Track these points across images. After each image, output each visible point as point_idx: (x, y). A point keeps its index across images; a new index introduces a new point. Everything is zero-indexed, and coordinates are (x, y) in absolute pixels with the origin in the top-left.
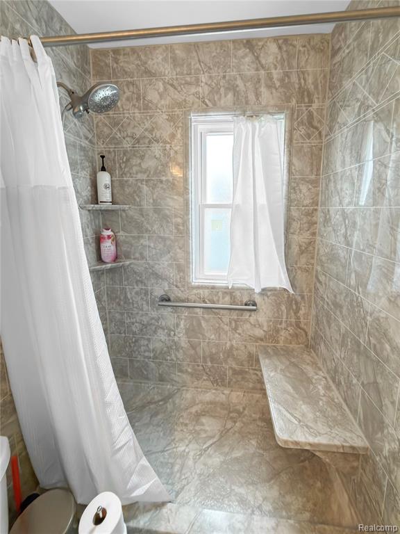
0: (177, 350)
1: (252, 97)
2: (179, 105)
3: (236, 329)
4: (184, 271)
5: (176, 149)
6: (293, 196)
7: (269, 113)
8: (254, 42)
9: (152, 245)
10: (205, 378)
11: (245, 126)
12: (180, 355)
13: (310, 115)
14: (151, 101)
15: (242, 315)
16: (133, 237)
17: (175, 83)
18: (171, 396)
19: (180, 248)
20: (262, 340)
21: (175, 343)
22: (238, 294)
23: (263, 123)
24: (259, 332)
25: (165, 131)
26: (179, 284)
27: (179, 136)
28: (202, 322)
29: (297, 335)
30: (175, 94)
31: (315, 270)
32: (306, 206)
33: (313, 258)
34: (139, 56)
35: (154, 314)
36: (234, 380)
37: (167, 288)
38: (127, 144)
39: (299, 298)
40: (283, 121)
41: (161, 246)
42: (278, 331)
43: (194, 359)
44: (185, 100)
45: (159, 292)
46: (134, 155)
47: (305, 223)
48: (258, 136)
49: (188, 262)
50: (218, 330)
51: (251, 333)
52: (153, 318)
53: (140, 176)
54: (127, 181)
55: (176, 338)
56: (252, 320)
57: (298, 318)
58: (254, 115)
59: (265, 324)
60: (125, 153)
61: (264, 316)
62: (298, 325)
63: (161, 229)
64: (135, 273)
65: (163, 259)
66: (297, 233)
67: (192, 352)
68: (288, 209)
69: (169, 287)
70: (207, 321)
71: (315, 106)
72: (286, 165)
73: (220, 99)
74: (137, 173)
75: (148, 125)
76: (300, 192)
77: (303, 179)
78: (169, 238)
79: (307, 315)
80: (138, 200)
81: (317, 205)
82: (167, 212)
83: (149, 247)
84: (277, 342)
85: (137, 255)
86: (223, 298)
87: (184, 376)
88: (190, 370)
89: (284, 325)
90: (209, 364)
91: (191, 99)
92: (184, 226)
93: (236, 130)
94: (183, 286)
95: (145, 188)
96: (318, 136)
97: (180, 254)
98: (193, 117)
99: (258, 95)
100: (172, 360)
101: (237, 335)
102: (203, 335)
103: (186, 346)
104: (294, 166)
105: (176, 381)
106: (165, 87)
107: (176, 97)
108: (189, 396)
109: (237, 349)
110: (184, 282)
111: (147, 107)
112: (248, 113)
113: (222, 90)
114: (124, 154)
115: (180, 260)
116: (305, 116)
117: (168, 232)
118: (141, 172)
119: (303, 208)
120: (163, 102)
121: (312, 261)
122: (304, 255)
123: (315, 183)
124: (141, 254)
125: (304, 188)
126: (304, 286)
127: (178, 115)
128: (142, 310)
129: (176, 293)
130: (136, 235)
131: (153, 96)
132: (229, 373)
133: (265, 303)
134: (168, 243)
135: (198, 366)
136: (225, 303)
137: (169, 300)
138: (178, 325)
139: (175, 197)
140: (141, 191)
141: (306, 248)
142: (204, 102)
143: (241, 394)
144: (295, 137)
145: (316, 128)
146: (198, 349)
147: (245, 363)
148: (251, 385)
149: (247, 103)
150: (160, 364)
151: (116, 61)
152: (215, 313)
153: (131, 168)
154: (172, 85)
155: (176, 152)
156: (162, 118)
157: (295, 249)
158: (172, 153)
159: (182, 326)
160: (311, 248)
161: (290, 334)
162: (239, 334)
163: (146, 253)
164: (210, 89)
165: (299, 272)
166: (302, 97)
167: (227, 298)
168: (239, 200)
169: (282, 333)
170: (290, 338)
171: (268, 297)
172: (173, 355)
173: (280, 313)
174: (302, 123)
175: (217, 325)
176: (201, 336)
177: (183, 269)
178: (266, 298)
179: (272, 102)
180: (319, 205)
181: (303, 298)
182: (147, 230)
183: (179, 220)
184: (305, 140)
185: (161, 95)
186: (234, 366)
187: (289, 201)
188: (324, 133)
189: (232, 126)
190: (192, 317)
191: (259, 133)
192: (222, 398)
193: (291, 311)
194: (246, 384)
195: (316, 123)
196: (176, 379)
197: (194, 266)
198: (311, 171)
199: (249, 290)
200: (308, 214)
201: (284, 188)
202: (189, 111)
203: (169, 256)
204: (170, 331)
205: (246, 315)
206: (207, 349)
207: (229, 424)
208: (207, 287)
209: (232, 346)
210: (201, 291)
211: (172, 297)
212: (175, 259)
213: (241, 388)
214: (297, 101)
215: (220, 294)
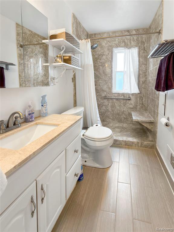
0: (108, 112)
1: (129, 44)
2: (110, 46)
3: (125, 105)
4: (110, 89)
7: (133, 47)
8: (130, 31)
9: (102, 82)
10: (116, 120)
11: (127, 50)
12: (109, 113)
13: (144, 48)
14: (103, 46)
15: (126, 101)
16: (97, 80)
17: (110, 41)
18: (106, 125)
19: (110, 83)
20: (132, 108)
21: (108, 110)
22: (125, 95)
23: (132, 50)
24: (131, 106)
25: (107, 52)
26: (109, 93)
27: (110, 54)
28: (115, 104)
29: (142, 107)
31: (147, 88)
34: (101, 35)
36: (124, 121)
38: (97, 56)
39: (143, 96)
40: (137, 49)
41: (105, 82)
42: (137, 106)
43: (113, 115)
45: (103, 95)
46: (98, 59)
47: (144, 75)
49: (112, 86)
50: (120, 106)
51: (129, 106)
52: (102, 103)
53: (100, 64)
55: (108, 108)
56: (129, 102)
57: (143, 102)
58: (130, 48)
59: (133, 104)
61: (133, 101)
62: (142, 104)
63: (105, 78)
66: (142, 78)
67: (112, 112)
68: (139, 72)
69: (106, 94)
70: (117, 103)
71: (145, 45)
72: (138, 60)
73: (121, 44)
75: (102, 51)
77: (143, 64)
78: (107, 80)
79: (145, 101)
80: (99, 70)
82: (107, 73)
83: (101, 83)
84: (137, 109)
85: (98, 85)
87: (110, 120)
88: (112, 118)
89: (138, 104)
90: (117, 116)
91: (113, 45)
92: (111, 77)
94: (110, 93)
95: (101, 67)
98: (114, 49)
99: (130, 43)
100: (107, 115)
101: (125, 107)
102: (116, 107)
104: (140, 60)
106: (107, 42)
107: (109, 44)
108: (111, 125)
109: (125, 111)
111: (102, 47)
112: (128, 47)
113: (121, 42)
115: (110, 86)
119: (143, 71)
120: (106, 46)
121: (146, 86)
122: (144, 84)
123: (146, 64)
124: (99, 85)
125: (143, 66)
126: (144, 92)
127: (110, 49)
129: (109, 95)
130: (98, 79)
131: (104, 44)
132: (123, 119)
133: (133, 98)
134: (107, 81)
137: (106, 97)
138: (108, 105)
142: (117, 45)
143: (126, 124)
144: (140, 53)
145: (146, 51)
146: (114, 111)
147: (127, 116)
148: (129, 122)
149: (128, 45)
150: (103, 116)
151: (95, 36)
152: (119, 101)
153: (97, 62)
154: (109, 41)
155: (109, 58)
156: (106, 50)
157: (141, 82)
158: (108, 58)
159: (110, 105)
160: (145, 82)
161: (140, 107)
163: (101, 84)
164: (118, 42)
165: (142, 89)
166: (142, 43)
167: (123, 96)
168: (126, 70)
169: (138, 106)
173: (137, 100)
174: (142, 49)
175: (120, 104)
177: (110, 88)
178: (133, 96)
179: (134, 45)
180: (147, 70)
181: (144, 96)
182: (101, 78)
183: (110, 75)
184: (143, 54)
185: (106, 44)
186: (124, 117)
187: (139, 69)
188: (148, 52)
189: (124, 51)
190: (112, 102)
191: (131, 52)
192: (121, 125)
193: (141, 100)
195: (146, 49)
196: (108, 120)
197: (113, 88)
198: (145, 61)
199: (128, 94)
200: (144, 73)
201: (138, 66)
202: (113, 48)
203: (106, 85)
204: (106, 106)
205: (128, 101)
206: (117, 112)
207: (123, 130)
208: (117, 93)
209: (124, 111)
210: (115, 95)
211: (107, 96)
212: (108, 86)
213: (126, 123)
214: (141, 44)
215: (121, 95)
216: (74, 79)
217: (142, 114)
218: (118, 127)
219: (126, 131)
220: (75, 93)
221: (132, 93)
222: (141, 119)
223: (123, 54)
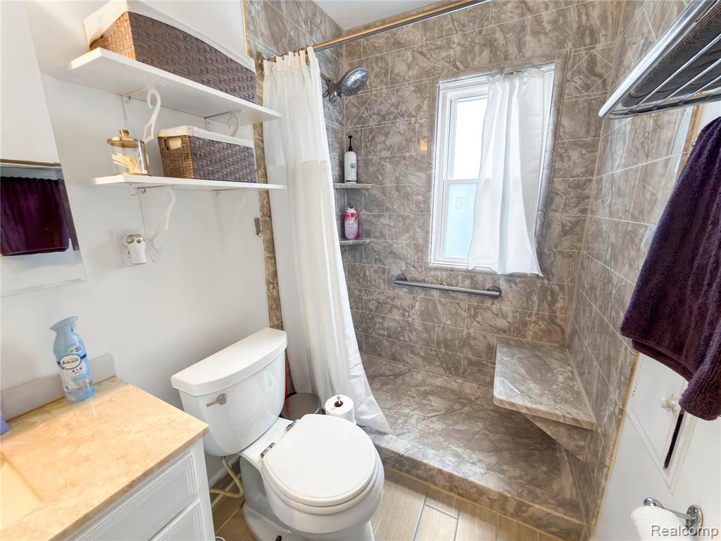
0: (411, 331)
1: (513, 49)
2: (427, 73)
3: (475, 316)
4: (422, 251)
5: (420, 121)
6: (558, 165)
7: (534, 66)
9: (392, 224)
10: (438, 364)
11: (501, 86)
12: (414, 337)
13: (592, 61)
14: (398, 75)
15: (483, 302)
16: (374, 216)
17: (425, 50)
18: (401, 374)
19: (420, 227)
20: (505, 332)
21: (409, 324)
22: (480, 278)
23: (525, 79)
24: (501, 323)
25: (412, 103)
26: (416, 265)
27: (425, 107)
28: (438, 306)
29: (549, 332)
30: (423, 62)
31: (581, 254)
32: (576, 176)
33: (580, 241)
35: (390, 293)
36: (469, 371)
37: (404, 268)
38: (373, 123)
39: (556, 288)
40: (553, 72)
41: (401, 225)
42: (525, 324)
43: (427, 343)
44: (434, 68)
45: (396, 272)
46: (380, 133)
47: (573, 197)
48: (517, 97)
49: (427, 241)
50: (454, 316)
51: (492, 322)
52: (389, 297)
53: (385, 154)
54: (371, 160)
55: (410, 320)
56: (494, 308)
57: (554, 312)
58: (515, 71)
59: (510, 315)
60: (371, 131)
61: (509, 306)
62: (552, 320)
63: (402, 208)
64: (375, 251)
65: (402, 238)
66: (560, 210)
67: (426, 335)
68: (550, 181)
69: (406, 267)
70: (443, 305)
71: (599, 47)
72: (551, 127)
73: (473, 60)
74: (381, 151)
75: (394, 100)
76: (569, 158)
77: (575, 143)
78: (409, 217)
79: (564, 309)
80: (380, 178)
81: (592, 175)
82: (409, 189)
83: (389, 225)
84: (525, 337)
85: (377, 234)
86: (463, 282)
87: (416, 358)
88: (422, 354)
89: (534, 318)
90: (443, 350)
91: (440, 65)
92: (425, 204)
93: (491, 91)
94: (421, 266)
95: (388, 166)
96: (601, 86)
97: (420, 234)
98: (442, 84)
99: (521, 45)
100: (405, 341)
101: (475, 323)
102: (438, 319)
103: (420, 328)
104: (563, 127)
105: (407, 363)
106: (413, 56)
107: (424, 65)
108: (419, 377)
109: (474, 339)
110: (422, 263)
111: (394, 81)
112: (507, 70)
113: (477, 49)
114: (370, 133)
115: (420, 240)
116: (584, 63)
117: (409, 211)
118: (384, 149)
119: (572, 179)
120: (410, 73)
121: (578, 244)
122: (569, 236)
123: (592, 147)
124: (381, 232)
125: (575, 155)
126: (565, 274)
127: (426, 86)
128: (379, 288)
129: (414, 274)
130: (377, 213)
131: (400, 68)
132: (464, 363)
133: (512, 291)
134: (408, 221)
135: (431, 350)
136: (466, 286)
137: (406, 280)
138: (413, 306)
139: (418, 174)
140: (384, 170)
141: (571, 228)
142: (455, 66)
143: (475, 385)
144: (567, 91)
145: (600, 76)
146: (432, 333)
147: (483, 355)
149: (506, 58)
150: (393, 343)
152: (453, 298)
153: (376, 146)
154: (421, 53)
155: (421, 125)
156: (408, 91)
157: (556, 229)
158: (417, 126)
159: (417, 307)
160: (578, 228)
161: (542, 330)
162: (479, 322)
163: (386, 232)
164: (463, 49)
165: (559, 257)
166: (582, 38)
167: (467, 282)
168: (488, 173)
169: (531, 327)
170: (540, 333)
171: (516, 284)
172: (406, 336)
173: (530, 303)
174: (579, 72)
175: (455, 310)
176: (436, 320)
177: (421, 248)
178: (513, 285)
179: (539, 52)
180: (595, 175)
181: (562, 288)
182: (388, 209)
183: (420, 198)
184: (581, 92)
185: (409, 66)
186: (470, 355)
187: (552, 169)
188: (610, 80)
189: (485, 88)
190: (428, 300)
191: (519, 92)
192: (455, 386)
193: (545, 303)
194: (482, 377)
195: (599, 69)
196: (408, 360)
197: (433, 247)
198: (587, 132)
199: (493, 274)
200: (578, 186)
201: (545, 158)
202: (437, 79)
203: (408, 235)
204: (404, 311)
205: (488, 303)
206: (441, 334)
207: (457, 406)
208: (445, 269)
209: (469, 334)
210: (439, 273)
211: (409, 277)
212: (414, 238)
213: (476, 380)
214: (574, 46)
215: (460, 277)
216: (264, 224)
217: (540, 372)
218: (440, 392)
219: (469, 417)
220: (275, 274)
221: (509, 271)
222: (529, 405)
223: (480, 105)
